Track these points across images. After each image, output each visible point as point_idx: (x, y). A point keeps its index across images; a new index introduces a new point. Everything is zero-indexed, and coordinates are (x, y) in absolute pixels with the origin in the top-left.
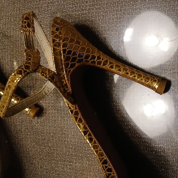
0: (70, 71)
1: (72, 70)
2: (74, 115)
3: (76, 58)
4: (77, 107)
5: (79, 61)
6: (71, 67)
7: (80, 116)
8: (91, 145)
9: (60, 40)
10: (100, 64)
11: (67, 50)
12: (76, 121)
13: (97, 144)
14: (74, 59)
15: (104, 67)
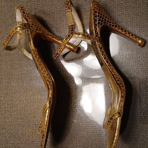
0: (100, 26)
1: (101, 26)
2: (100, 49)
3: (103, 21)
4: (102, 45)
5: (105, 23)
6: (101, 25)
7: (103, 50)
8: (108, 64)
9: (97, 10)
10: (113, 27)
11: (100, 16)
12: (101, 52)
13: (110, 64)
14: (102, 21)
15: (115, 28)
